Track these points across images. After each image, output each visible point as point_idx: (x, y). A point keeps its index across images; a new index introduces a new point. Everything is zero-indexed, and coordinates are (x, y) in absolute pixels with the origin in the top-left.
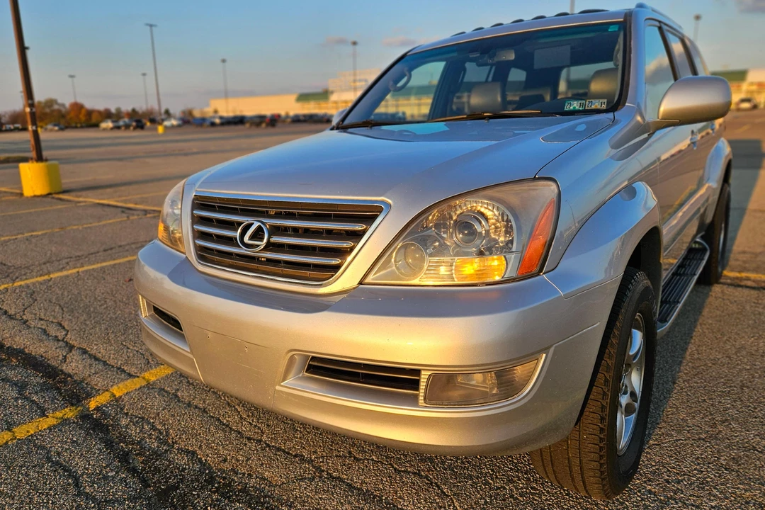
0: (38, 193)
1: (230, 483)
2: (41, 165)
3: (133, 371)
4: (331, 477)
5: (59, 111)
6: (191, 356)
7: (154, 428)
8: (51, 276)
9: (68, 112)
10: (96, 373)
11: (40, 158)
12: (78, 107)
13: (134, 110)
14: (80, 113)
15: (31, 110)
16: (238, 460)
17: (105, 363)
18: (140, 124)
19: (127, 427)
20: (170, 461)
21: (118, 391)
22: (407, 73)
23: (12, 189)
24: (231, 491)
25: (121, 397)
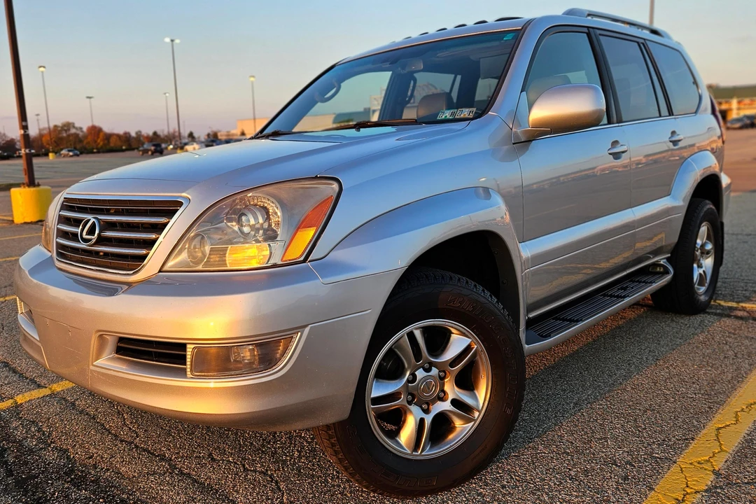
0: (28, 220)
1: (86, 475)
2: (32, 189)
3: (43, 381)
4: (181, 473)
5: (76, 135)
6: (39, 344)
7: (39, 430)
8: (7, 298)
9: (86, 137)
10: (9, 383)
11: (32, 183)
12: (95, 131)
13: (155, 133)
14: (98, 138)
15: (25, 132)
16: (102, 458)
17: (21, 375)
18: (159, 149)
19: (16, 428)
20: (40, 457)
21: (20, 399)
22: (336, 84)
23: (5, 216)
24: (84, 482)
25: (21, 404)
